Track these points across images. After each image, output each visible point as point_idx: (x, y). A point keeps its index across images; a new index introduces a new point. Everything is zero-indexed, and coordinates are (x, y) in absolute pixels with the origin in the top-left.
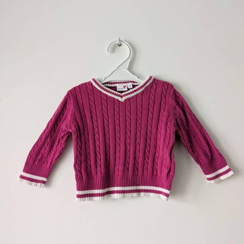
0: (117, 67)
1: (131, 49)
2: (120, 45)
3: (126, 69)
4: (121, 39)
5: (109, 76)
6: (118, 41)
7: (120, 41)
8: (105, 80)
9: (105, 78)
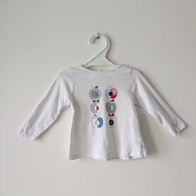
0: (97, 55)
1: (108, 42)
2: (99, 38)
3: (104, 57)
4: (99, 33)
5: (90, 62)
6: (97, 34)
7: (98, 35)
8: (87, 65)
9: (87, 63)
